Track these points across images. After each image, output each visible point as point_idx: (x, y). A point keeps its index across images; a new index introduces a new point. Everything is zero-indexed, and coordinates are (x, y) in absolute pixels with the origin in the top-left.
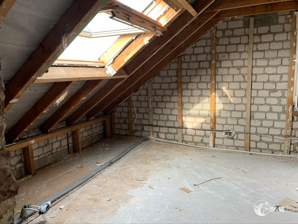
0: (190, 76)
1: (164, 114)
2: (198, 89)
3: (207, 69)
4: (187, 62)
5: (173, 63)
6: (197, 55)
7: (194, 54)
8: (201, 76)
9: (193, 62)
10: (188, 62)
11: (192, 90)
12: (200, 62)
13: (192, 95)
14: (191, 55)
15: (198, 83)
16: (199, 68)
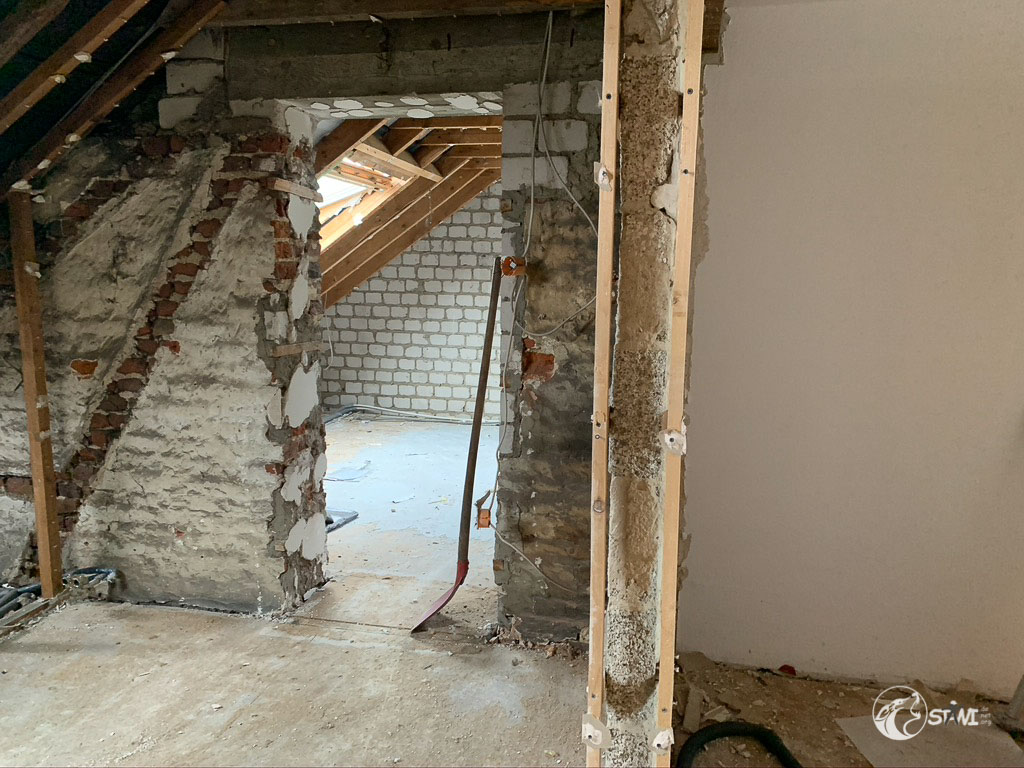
0: (442, 281)
1: (390, 357)
2: (457, 306)
3: (472, 270)
4: (435, 253)
5: (409, 253)
6: (454, 240)
7: (448, 238)
8: (462, 281)
9: (447, 254)
10: (438, 253)
11: (446, 308)
12: (460, 254)
13: (445, 319)
14: (443, 240)
15: (456, 295)
16: (459, 266)
